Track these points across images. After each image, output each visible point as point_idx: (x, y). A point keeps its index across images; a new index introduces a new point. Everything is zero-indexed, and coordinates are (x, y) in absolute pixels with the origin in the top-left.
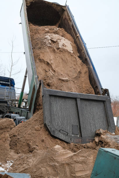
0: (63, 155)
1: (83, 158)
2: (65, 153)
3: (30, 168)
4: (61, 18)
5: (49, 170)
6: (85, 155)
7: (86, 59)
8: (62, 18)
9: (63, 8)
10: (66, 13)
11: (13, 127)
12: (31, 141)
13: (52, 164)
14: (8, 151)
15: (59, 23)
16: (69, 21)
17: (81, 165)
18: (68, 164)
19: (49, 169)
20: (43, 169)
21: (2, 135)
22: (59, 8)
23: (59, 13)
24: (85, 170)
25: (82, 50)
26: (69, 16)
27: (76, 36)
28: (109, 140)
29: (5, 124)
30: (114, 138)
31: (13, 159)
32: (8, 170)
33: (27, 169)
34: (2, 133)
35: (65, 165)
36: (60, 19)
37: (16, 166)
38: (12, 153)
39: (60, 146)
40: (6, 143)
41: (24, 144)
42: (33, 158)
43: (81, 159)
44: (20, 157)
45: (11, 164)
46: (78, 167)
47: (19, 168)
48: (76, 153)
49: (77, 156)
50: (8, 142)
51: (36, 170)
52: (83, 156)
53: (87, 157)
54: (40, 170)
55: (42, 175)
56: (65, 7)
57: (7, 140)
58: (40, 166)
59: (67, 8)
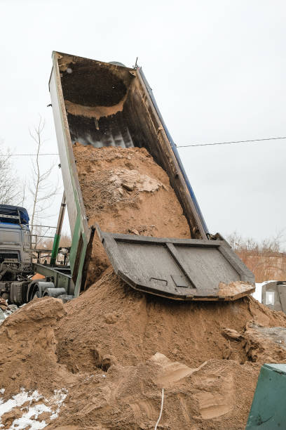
0: (172, 374)
1: (213, 380)
2: (175, 369)
3: (107, 405)
4: (127, 92)
5: (147, 409)
6: (217, 372)
7: (177, 176)
8: (130, 91)
9: (131, 72)
10: (136, 82)
11: (63, 315)
12: (100, 345)
13: (151, 394)
14: (54, 367)
15: (125, 100)
16: (143, 100)
17: (210, 395)
18: (184, 395)
19: (146, 405)
20: (134, 407)
21: (39, 334)
22: (123, 73)
23: (124, 82)
24: (219, 406)
25: (168, 158)
26: (142, 89)
27: (157, 129)
28: (259, 339)
29: (46, 310)
30: (271, 334)
31: (67, 385)
32: (58, 411)
33: (101, 408)
34: (41, 329)
35: (178, 396)
36: (125, 93)
37: (75, 401)
38: (63, 372)
39: (163, 356)
40: (49, 351)
41: (84, 351)
42: (110, 383)
43: (208, 382)
44: (80, 380)
45: (64, 396)
46: (204, 399)
47: (84, 405)
48: (197, 370)
49: (201, 375)
50: (54, 348)
51: (119, 410)
52: (213, 376)
53: (222, 377)
54: (128, 410)
55: (134, 421)
56: (134, 70)
57: (50, 345)
58: (126, 400)
59: (138, 71)
